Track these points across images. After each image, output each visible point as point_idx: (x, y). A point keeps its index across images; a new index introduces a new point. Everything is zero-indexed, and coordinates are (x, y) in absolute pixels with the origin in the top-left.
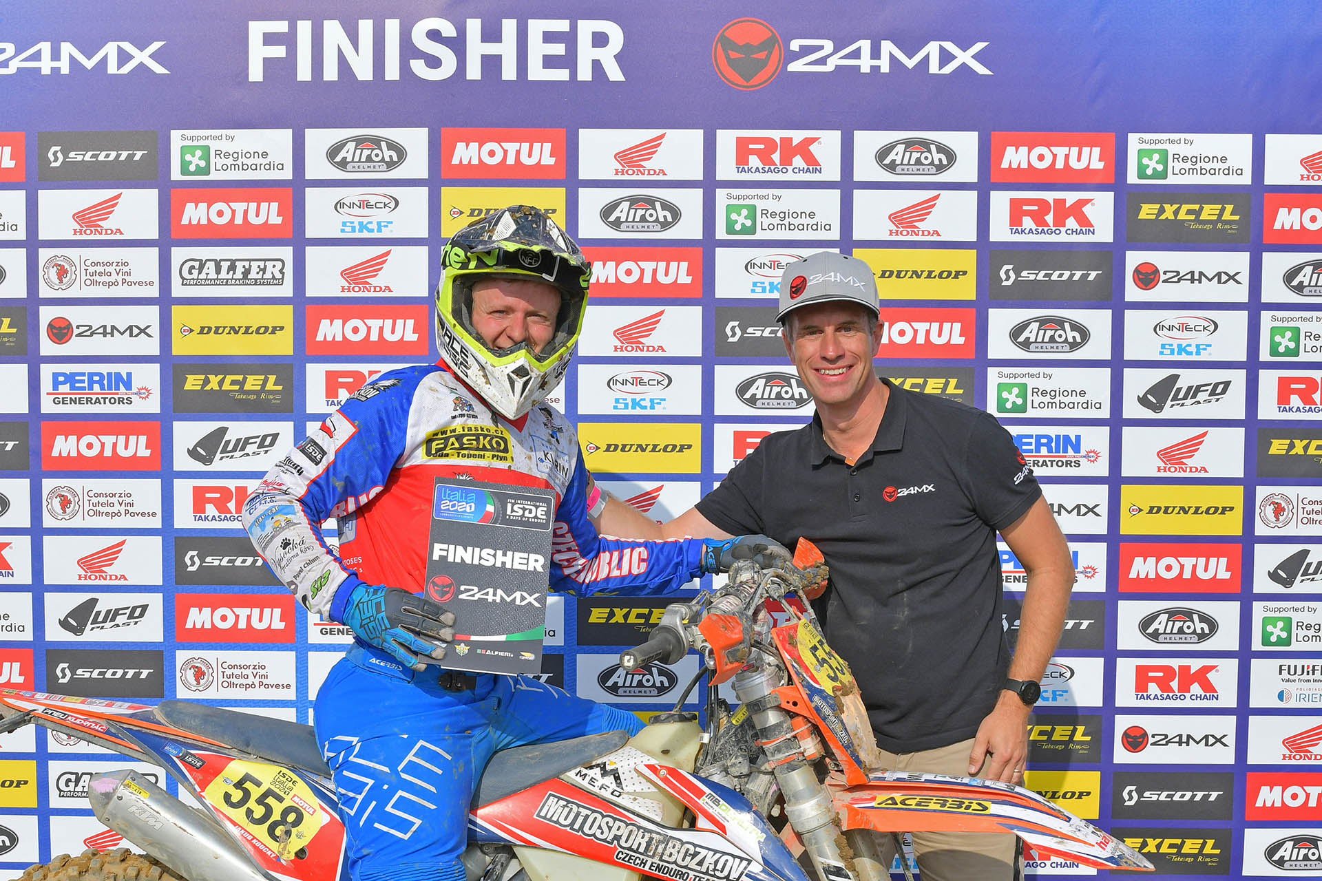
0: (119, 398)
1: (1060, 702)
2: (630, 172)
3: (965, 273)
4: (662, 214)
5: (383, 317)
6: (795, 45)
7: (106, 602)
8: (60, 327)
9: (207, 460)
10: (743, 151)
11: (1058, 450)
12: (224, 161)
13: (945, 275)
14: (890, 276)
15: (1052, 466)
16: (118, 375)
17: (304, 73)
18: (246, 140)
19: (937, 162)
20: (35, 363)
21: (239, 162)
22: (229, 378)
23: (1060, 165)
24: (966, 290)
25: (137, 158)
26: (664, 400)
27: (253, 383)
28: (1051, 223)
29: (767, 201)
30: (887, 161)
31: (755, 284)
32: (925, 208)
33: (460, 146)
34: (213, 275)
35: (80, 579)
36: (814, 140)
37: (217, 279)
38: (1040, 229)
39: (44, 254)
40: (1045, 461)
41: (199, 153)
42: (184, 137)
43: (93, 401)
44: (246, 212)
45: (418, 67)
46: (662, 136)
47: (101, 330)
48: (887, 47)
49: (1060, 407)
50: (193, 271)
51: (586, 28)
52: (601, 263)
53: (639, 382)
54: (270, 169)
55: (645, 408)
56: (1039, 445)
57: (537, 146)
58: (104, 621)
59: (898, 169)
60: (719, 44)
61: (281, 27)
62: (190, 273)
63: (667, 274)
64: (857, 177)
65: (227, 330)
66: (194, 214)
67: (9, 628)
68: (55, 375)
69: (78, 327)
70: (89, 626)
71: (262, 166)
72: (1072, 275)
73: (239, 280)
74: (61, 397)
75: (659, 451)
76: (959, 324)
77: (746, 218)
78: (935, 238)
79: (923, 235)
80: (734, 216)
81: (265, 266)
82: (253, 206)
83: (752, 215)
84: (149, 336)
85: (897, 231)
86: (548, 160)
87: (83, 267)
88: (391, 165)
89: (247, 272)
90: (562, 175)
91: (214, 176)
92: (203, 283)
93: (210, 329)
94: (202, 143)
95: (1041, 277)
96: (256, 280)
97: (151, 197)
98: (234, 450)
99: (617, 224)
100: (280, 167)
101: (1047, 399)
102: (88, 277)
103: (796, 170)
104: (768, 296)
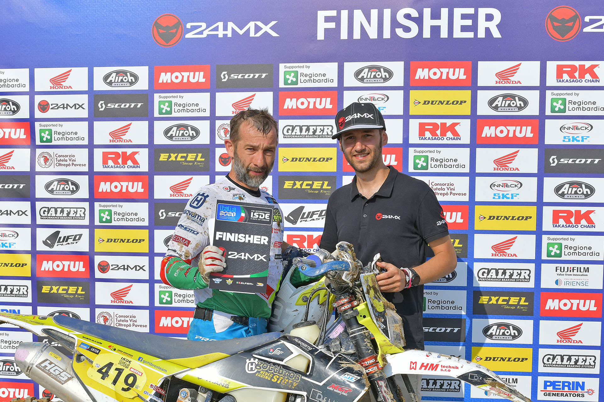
2: (503, 82)
4: (519, 103)
6: (587, 19)
9: (294, 222)
10: (560, 72)
12: (305, 78)
17: (344, 35)
20: (213, 174)
21: (312, 79)
22: (305, 183)
25: (263, 77)
26: (519, 194)
27: (317, 185)
29: (571, 96)
31: (565, 137)
33: (420, 70)
34: (298, 133)
36: (595, 66)
37: (301, 135)
39: (218, 123)
41: (293, 74)
42: (286, 67)
44: (315, 103)
45: (399, 32)
46: (519, 65)
50: (289, 131)
51: (483, 12)
52: (488, 127)
53: (506, 185)
54: (327, 82)
55: (509, 198)
57: (457, 70)
60: (549, 19)
61: (333, 13)
62: (288, 132)
63: (520, 133)
65: (305, 159)
66: (290, 104)
71: (323, 81)
73: (311, 135)
75: (515, 219)
77: (561, 105)
80: (555, 104)
81: (324, 129)
82: (318, 100)
83: (564, 103)
86: (463, 77)
88: (385, 80)
89: (315, 132)
90: (470, 84)
91: (300, 85)
92: (294, 137)
93: (297, 159)
94: (294, 69)
96: (319, 135)
97: (269, 95)
98: (307, 217)
99: (496, 108)
100: (332, 81)
103: (587, 80)
104: (571, 143)
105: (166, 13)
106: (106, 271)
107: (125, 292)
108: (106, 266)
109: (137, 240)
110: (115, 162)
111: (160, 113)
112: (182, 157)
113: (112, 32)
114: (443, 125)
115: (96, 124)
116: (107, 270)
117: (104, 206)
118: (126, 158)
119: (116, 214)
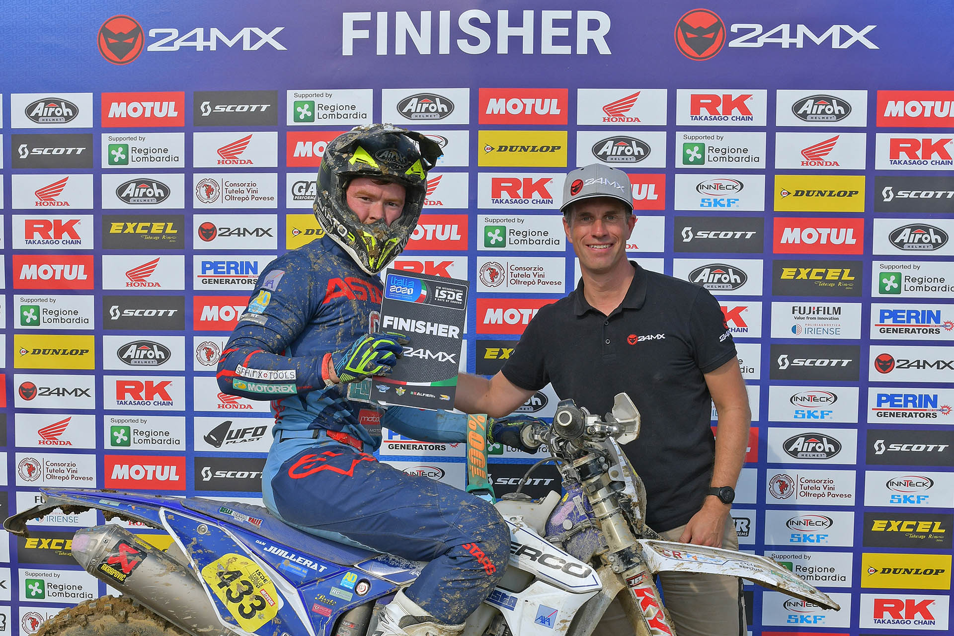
0: (248, 280)
1: (923, 504)
2: (614, 120)
3: (857, 193)
4: (636, 150)
5: (436, 223)
6: (734, 28)
7: (237, 424)
8: (208, 229)
10: (696, 105)
11: (923, 322)
12: (324, 112)
13: (842, 194)
14: (802, 195)
15: (919, 333)
16: (248, 263)
17: (382, 49)
18: (341, 97)
19: (837, 112)
20: (189, 254)
21: (335, 113)
23: (927, 114)
24: (857, 204)
25: (263, 110)
28: (920, 157)
29: (712, 141)
30: (801, 112)
31: (703, 200)
32: (828, 146)
33: (493, 101)
35: (219, 408)
36: (747, 96)
38: (913, 160)
39: (197, 178)
40: (913, 329)
41: (307, 106)
42: (296, 95)
43: (230, 282)
45: (463, 45)
46: (637, 94)
47: (236, 232)
48: (802, 29)
49: (925, 290)
50: (302, 190)
51: (584, 17)
54: (357, 118)
56: (909, 318)
57: (547, 101)
58: (236, 437)
59: (809, 118)
60: (679, 27)
61: (366, 16)
62: (300, 191)
63: (639, 193)
64: (779, 123)
66: (303, 149)
67: (169, 442)
68: (204, 263)
69: (220, 229)
70: (225, 441)
71: (351, 116)
72: (935, 194)
74: (207, 278)
76: (852, 230)
77: (697, 153)
78: (835, 167)
79: (826, 165)
80: (688, 151)
83: (702, 151)
84: (271, 236)
85: (807, 162)
86: (555, 111)
87: (225, 187)
88: (443, 115)
90: (565, 122)
91: (317, 122)
92: (309, 198)
93: (313, 231)
94: (309, 99)
95: (912, 195)
97: (272, 138)
99: (604, 157)
100: (364, 116)
101: (916, 284)
102: (228, 194)
103: (735, 118)
104: (712, 209)
105: (117, 15)
106: (32, 397)
107: (60, 427)
108: (30, 390)
109: (77, 351)
110: (45, 235)
111: (111, 162)
112: (144, 228)
113: (37, 42)
114: (528, 181)
115: (15, 177)
116: (33, 395)
117: (28, 301)
118: (60, 229)
119: (46, 312)
